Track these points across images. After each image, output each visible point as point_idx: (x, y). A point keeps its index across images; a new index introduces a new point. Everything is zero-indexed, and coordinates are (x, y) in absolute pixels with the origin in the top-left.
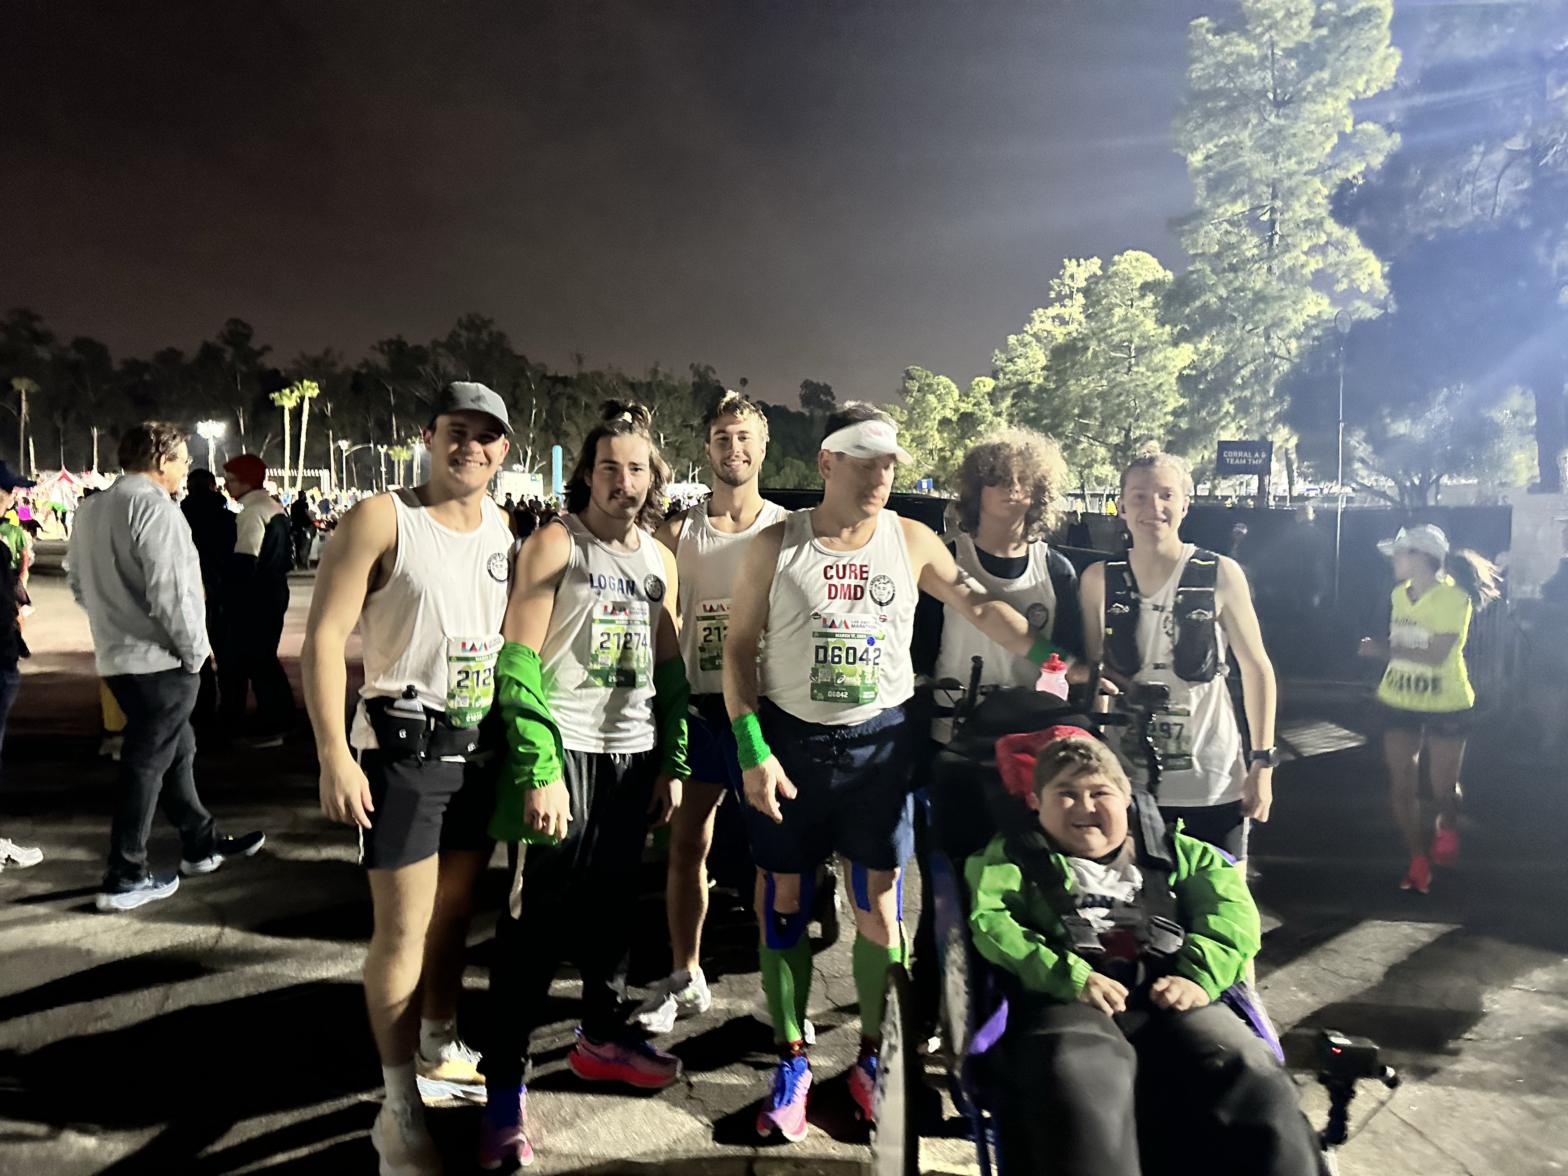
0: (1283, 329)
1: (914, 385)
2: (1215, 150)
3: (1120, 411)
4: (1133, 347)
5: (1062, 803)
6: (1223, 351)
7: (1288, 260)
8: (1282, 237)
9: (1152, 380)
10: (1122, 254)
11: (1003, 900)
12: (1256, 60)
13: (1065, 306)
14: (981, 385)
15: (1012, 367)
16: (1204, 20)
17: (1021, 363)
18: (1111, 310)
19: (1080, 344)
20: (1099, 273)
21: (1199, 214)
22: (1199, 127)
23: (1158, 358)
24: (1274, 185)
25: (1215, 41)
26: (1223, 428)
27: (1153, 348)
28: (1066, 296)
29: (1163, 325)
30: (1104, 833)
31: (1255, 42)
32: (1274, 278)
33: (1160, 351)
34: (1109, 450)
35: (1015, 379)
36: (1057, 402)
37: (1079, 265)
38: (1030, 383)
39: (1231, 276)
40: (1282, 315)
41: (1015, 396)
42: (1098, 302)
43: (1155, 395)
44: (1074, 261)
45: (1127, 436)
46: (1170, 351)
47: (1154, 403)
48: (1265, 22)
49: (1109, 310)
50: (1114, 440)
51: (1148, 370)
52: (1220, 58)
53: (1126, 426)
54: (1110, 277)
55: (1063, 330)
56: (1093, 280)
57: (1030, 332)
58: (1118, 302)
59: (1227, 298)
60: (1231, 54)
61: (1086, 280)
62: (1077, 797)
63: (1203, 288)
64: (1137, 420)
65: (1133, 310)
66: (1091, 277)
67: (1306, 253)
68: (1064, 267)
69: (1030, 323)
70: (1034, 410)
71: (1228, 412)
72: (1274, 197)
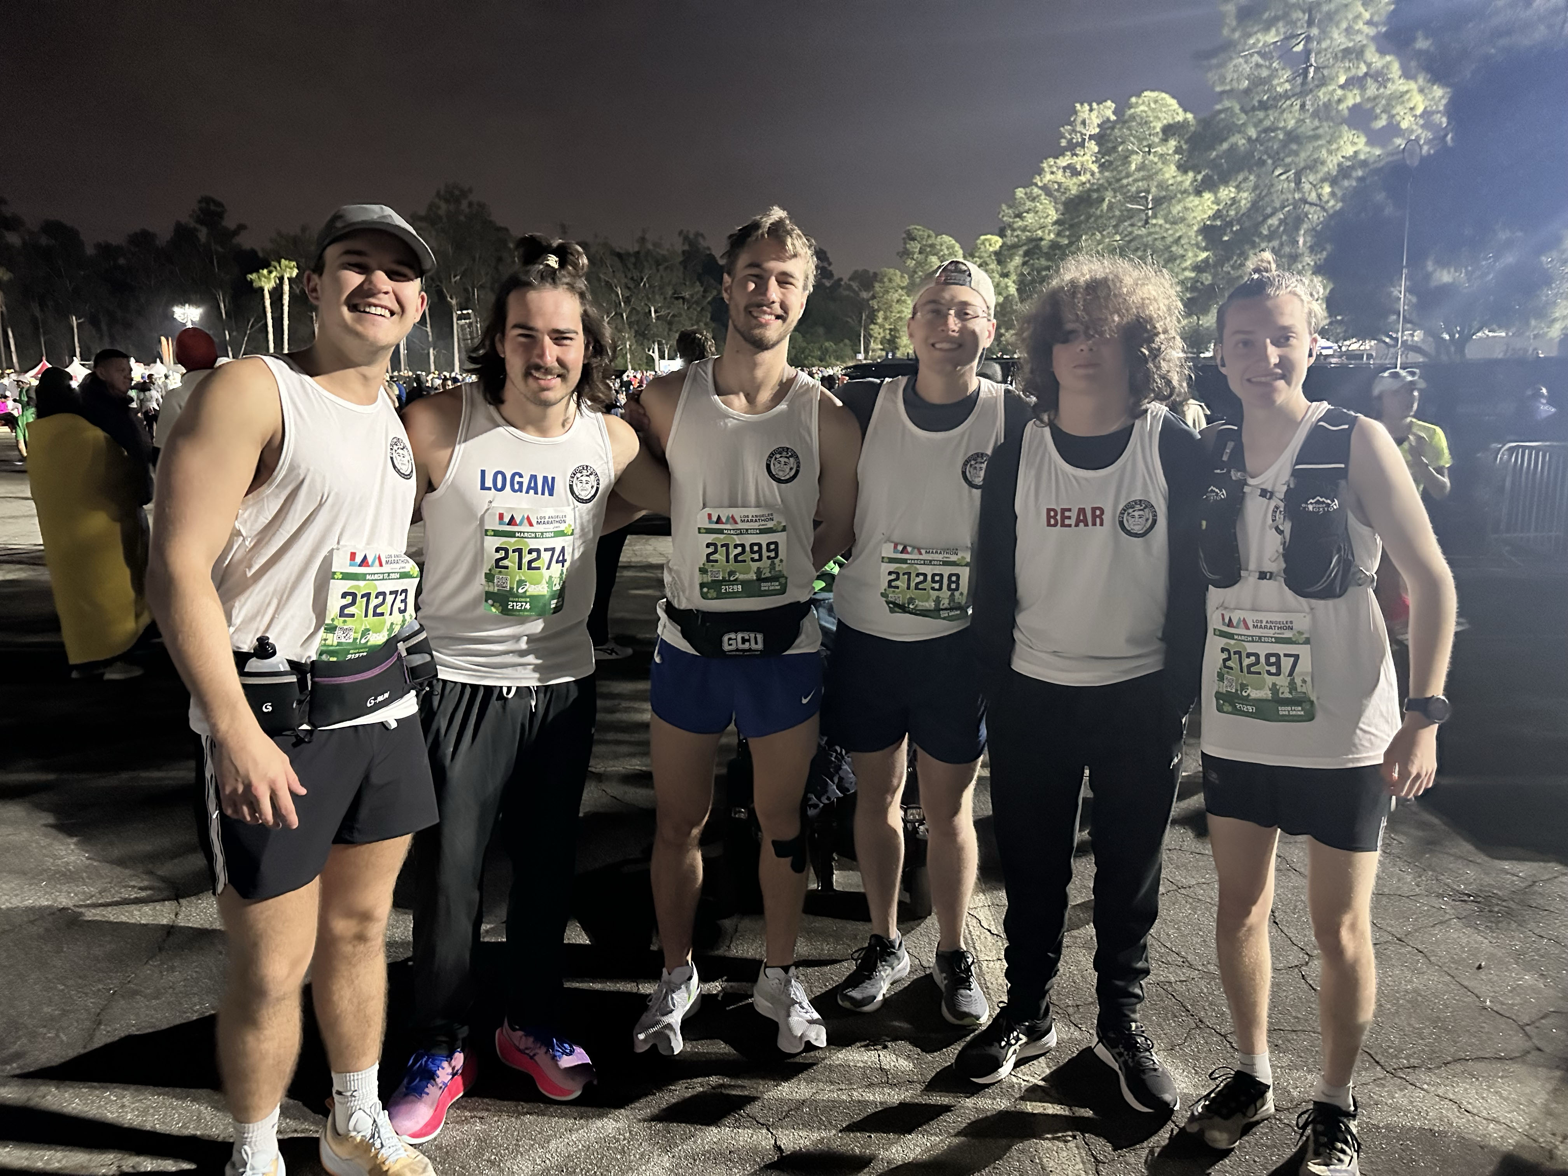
0: (1316, 173)
1: (915, 247)
4: (1150, 198)
6: (1250, 198)
7: (1323, 95)
8: (1317, 69)
9: (1171, 233)
10: (1139, 96)
13: (1077, 155)
14: (987, 244)
15: (1020, 223)
17: (1030, 218)
18: (1127, 157)
19: (1095, 195)
20: (1114, 117)
21: (1227, 48)
23: (1177, 209)
24: (1311, 10)
27: (1172, 198)
28: (1078, 144)
29: (1185, 172)
32: (1308, 115)
33: (1179, 201)
35: (1024, 236)
37: (1091, 110)
38: (1041, 239)
39: (1261, 114)
40: (1316, 156)
41: (1026, 254)
42: (1115, 148)
43: (1174, 249)
44: (1086, 105)
46: (1193, 201)
47: (1172, 259)
49: (1126, 159)
51: (1166, 222)
54: (1125, 122)
55: (1076, 181)
56: (1105, 126)
57: (1040, 185)
58: (1135, 148)
59: (1257, 139)
61: (1099, 126)
63: (1233, 129)
65: (1151, 157)
66: (1104, 123)
67: (1342, 87)
68: (1075, 112)
69: (1040, 175)
72: (1310, 23)
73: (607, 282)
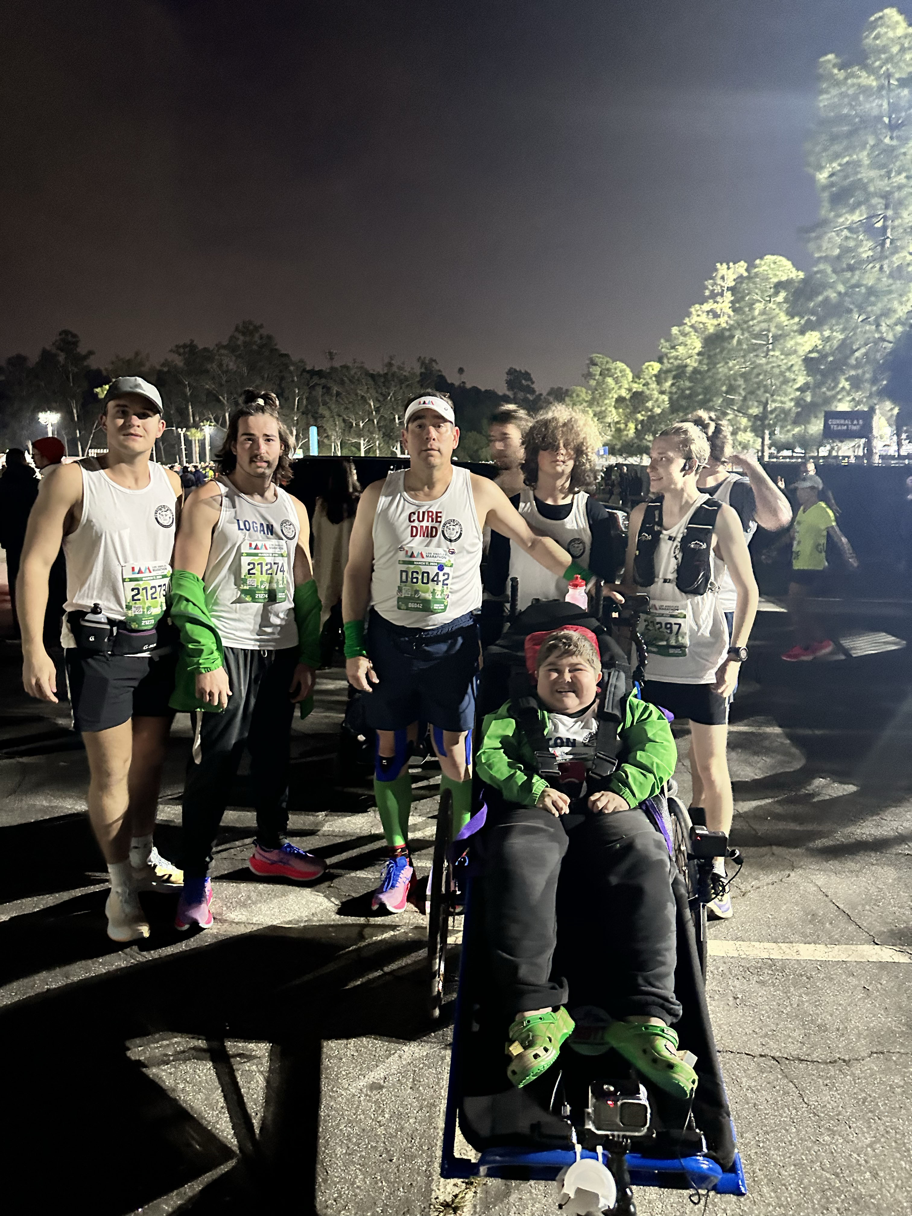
0: (890, 318)
1: (596, 370)
2: (839, 168)
3: (759, 388)
4: (770, 335)
5: (550, 676)
6: (842, 337)
7: (896, 260)
8: (892, 241)
9: (785, 363)
10: (762, 258)
11: (501, 742)
12: (875, 89)
13: (717, 302)
14: (650, 368)
15: (674, 353)
16: (831, 57)
17: (681, 350)
18: (753, 305)
19: (727, 334)
20: (745, 274)
21: (824, 223)
22: (825, 150)
23: (790, 344)
24: (886, 196)
25: (840, 75)
26: (840, 400)
27: (786, 336)
28: (718, 294)
29: (793, 317)
30: (577, 696)
31: (874, 74)
32: (885, 275)
33: (792, 338)
34: (749, 420)
35: (676, 363)
36: (708, 382)
37: (728, 268)
38: (687, 366)
39: (848, 275)
40: (889, 306)
41: (675, 377)
42: (743, 298)
43: (787, 374)
44: (724, 265)
45: (765, 407)
46: (799, 339)
47: (786, 381)
48: (883, 56)
49: (751, 305)
50: (755, 411)
51: (781, 354)
52: (843, 89)
53: (764, 400)
54: (752, 278)
55: (715, 322)
56: (739, 280)
57: (689, 324)
58: (759, 298)
59: (845, 293)
60: (853, 85)
61: (734, 280)
62: (560, 672)
63: (825, 286)
64: (772, 395)
65: (771, 305)
66: (737, 278)
67: (911, 254)
68: (716, 270)
69: (689, 317)
70: (689, 388)
71: (843, 388)
72: (887, 207)
73: (362, 397)
